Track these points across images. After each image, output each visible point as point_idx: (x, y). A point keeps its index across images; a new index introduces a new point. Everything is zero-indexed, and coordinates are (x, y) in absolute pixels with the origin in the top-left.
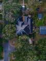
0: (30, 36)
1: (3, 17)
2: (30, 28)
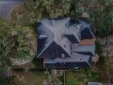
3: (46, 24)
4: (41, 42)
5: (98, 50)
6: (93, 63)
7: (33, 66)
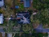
0: (31, 14)
1: (18, 33)
2: (25, 14)
3: (28, 22)
4: (29, 18)
5: (16, 16)
6: (17, 13)
7: (32, 12)
